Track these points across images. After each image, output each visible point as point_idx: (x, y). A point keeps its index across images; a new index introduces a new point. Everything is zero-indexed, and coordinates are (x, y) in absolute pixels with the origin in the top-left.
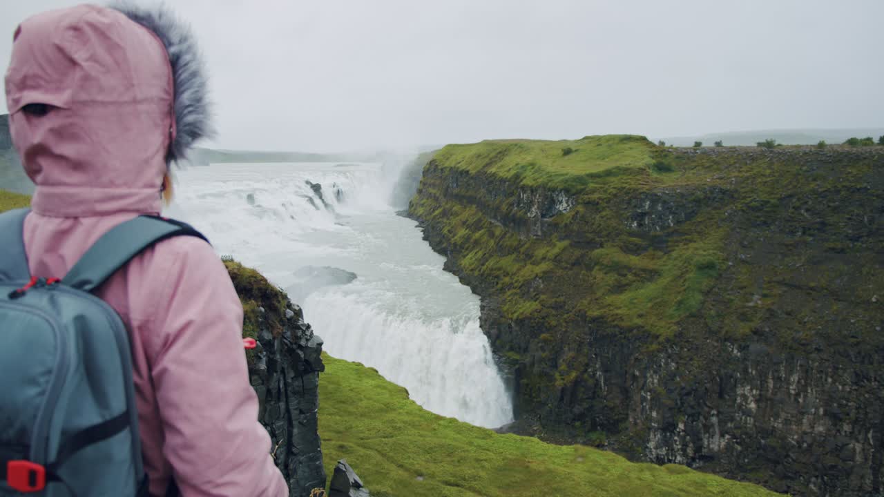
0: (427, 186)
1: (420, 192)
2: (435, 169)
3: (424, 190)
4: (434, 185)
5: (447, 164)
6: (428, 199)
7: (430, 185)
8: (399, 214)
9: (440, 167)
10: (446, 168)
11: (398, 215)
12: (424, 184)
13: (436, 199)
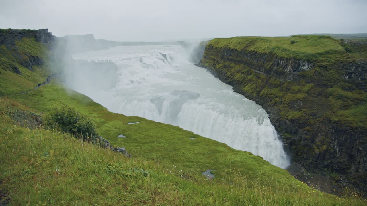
1: (205, 57)
2: (212, 48)
3: (207, 57)
4: (212, 55)
5: (218, 46)
6: (209, 60)
7: (210, 54)
8: (196, 65)
9: (214, 47)
10: (218, 47)
11: (196, 66)
12: (207, 54)
13: (214, 60)
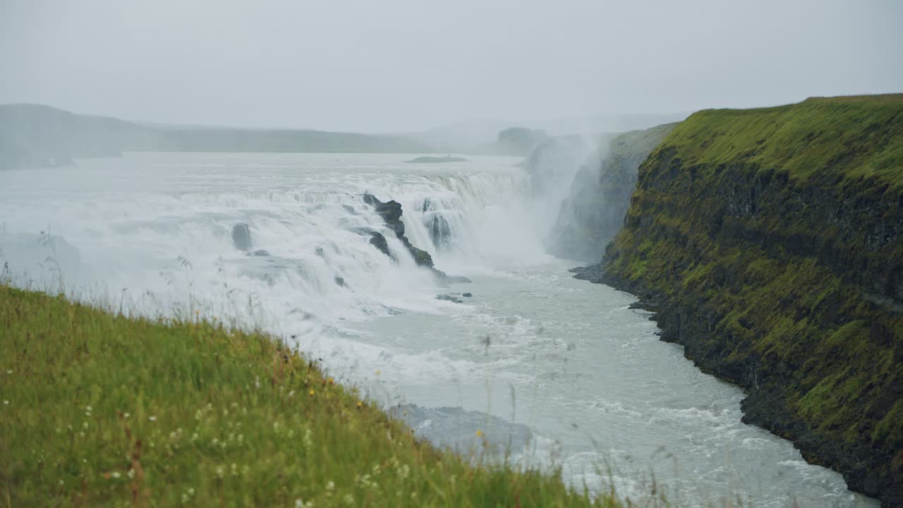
0: (652, 210)
1: (633, 223)
2: (672, 169)
3: (644, 221)
4: (672, 209)
5: (705, 158)
6: (655, 240)
7: (660, 208)
8: (580, 274)
9: (685, 165)
10: (704, 166)
11: (578, 277)
12: (646, 205)
13: (680, 240)
